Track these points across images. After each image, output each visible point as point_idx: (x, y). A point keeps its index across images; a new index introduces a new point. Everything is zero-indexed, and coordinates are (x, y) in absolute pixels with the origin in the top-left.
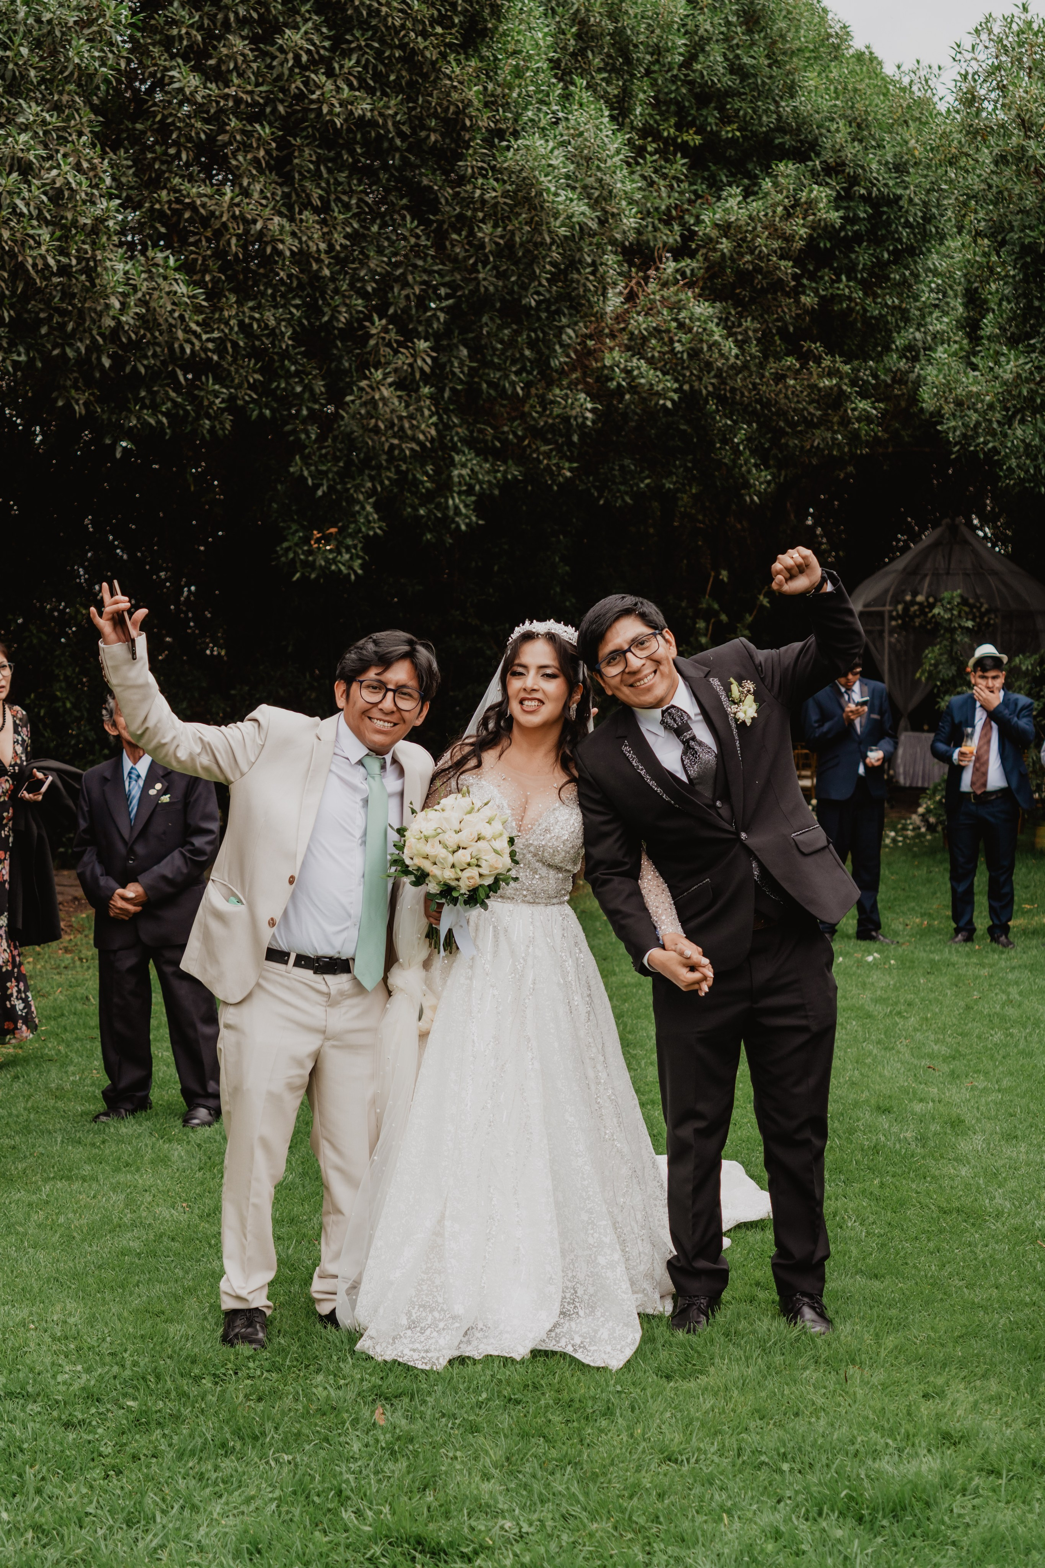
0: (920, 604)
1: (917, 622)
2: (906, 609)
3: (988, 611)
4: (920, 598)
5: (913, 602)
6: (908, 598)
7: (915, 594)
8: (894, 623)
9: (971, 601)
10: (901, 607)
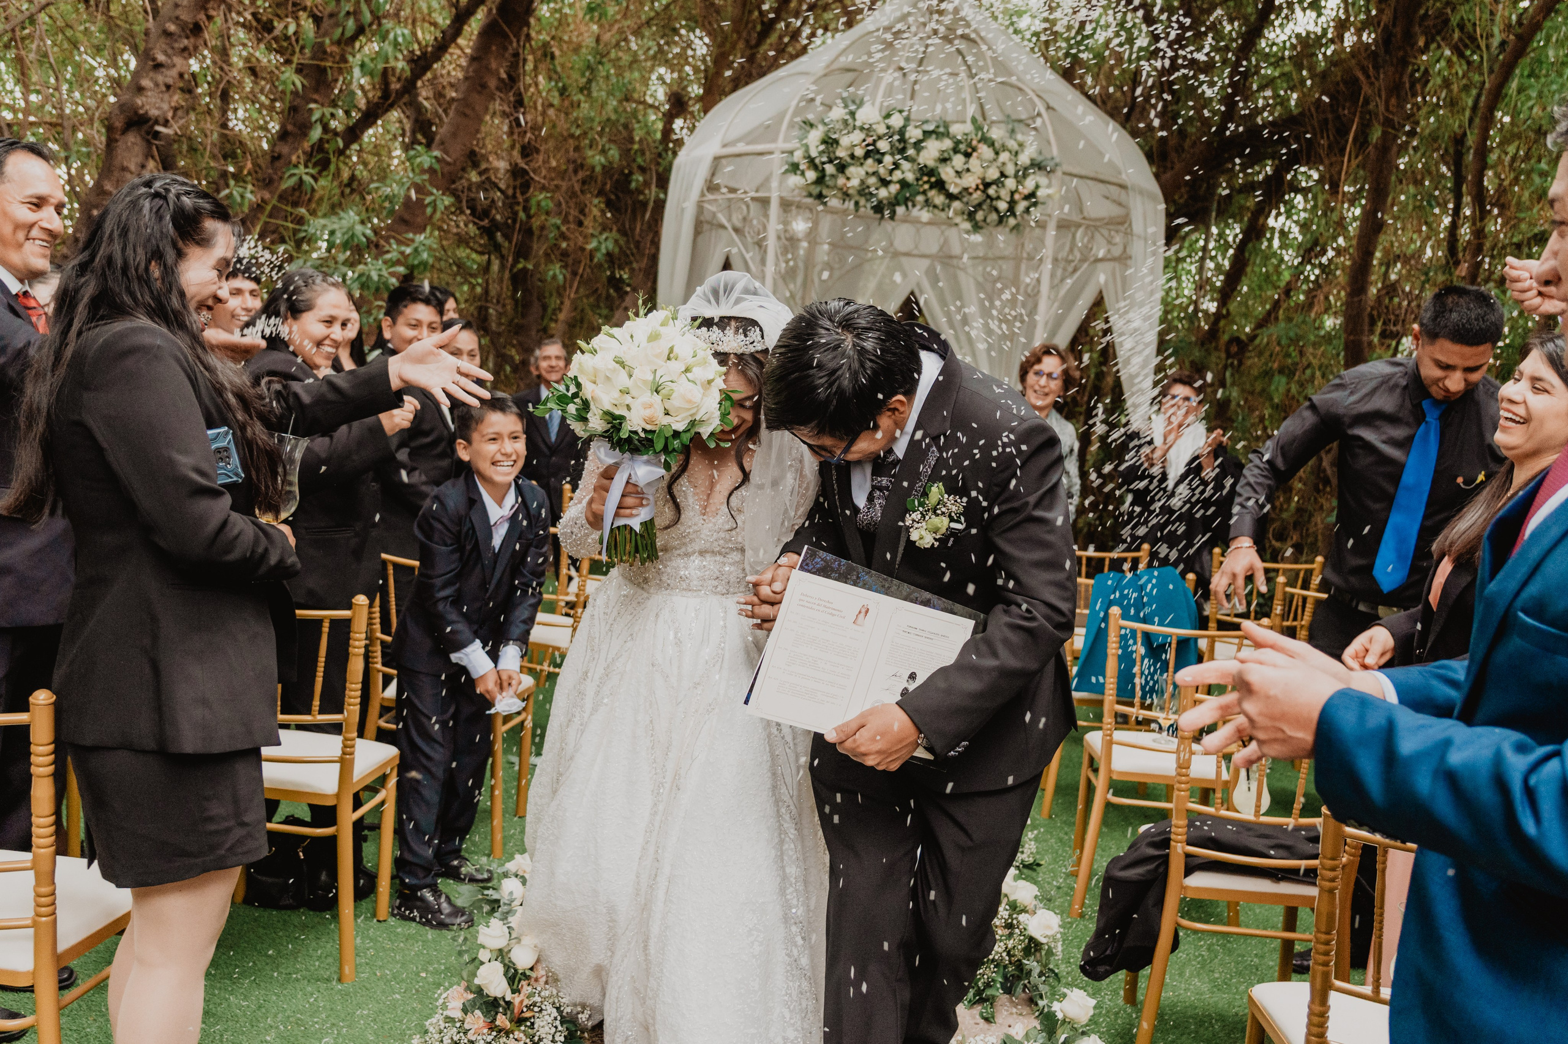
0: (867, 130)
2: (830, 142)
3: (1037, 165)
4: (868, 114)
9: (997, 134)
10: (814, 137)
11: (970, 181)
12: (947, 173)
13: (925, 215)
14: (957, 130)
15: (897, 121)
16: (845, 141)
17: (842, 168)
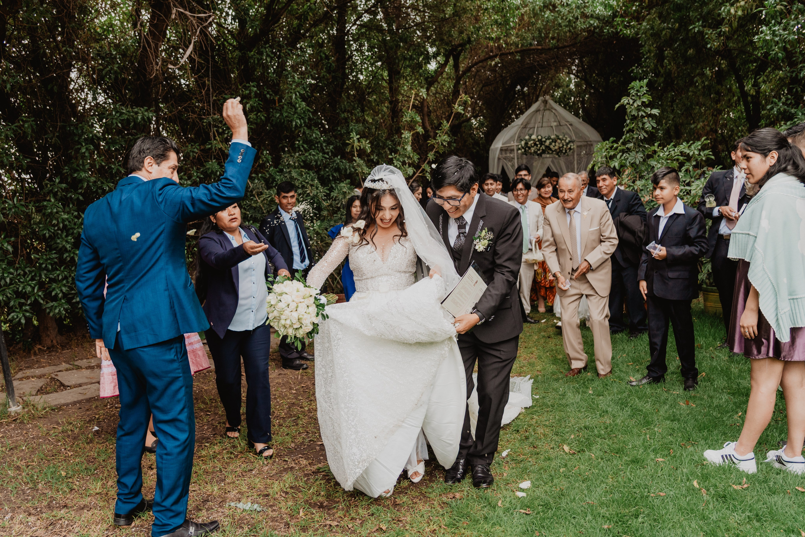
0: (534, 140)
1: (533, 150)
2: (526, 144)
3: (570, 142)
4: (534, 137)
5: (530, 139)
6: (527, 137)
7: (530, 136)
8: (520, 151)
9: (561, 137)
10: (523, 143)
11: (556, 148)
12: (551, 147)
13: (548, 156)
14: (553, 137)
15: (540, 137)
16: (530, 143)
17: (529, 148)
